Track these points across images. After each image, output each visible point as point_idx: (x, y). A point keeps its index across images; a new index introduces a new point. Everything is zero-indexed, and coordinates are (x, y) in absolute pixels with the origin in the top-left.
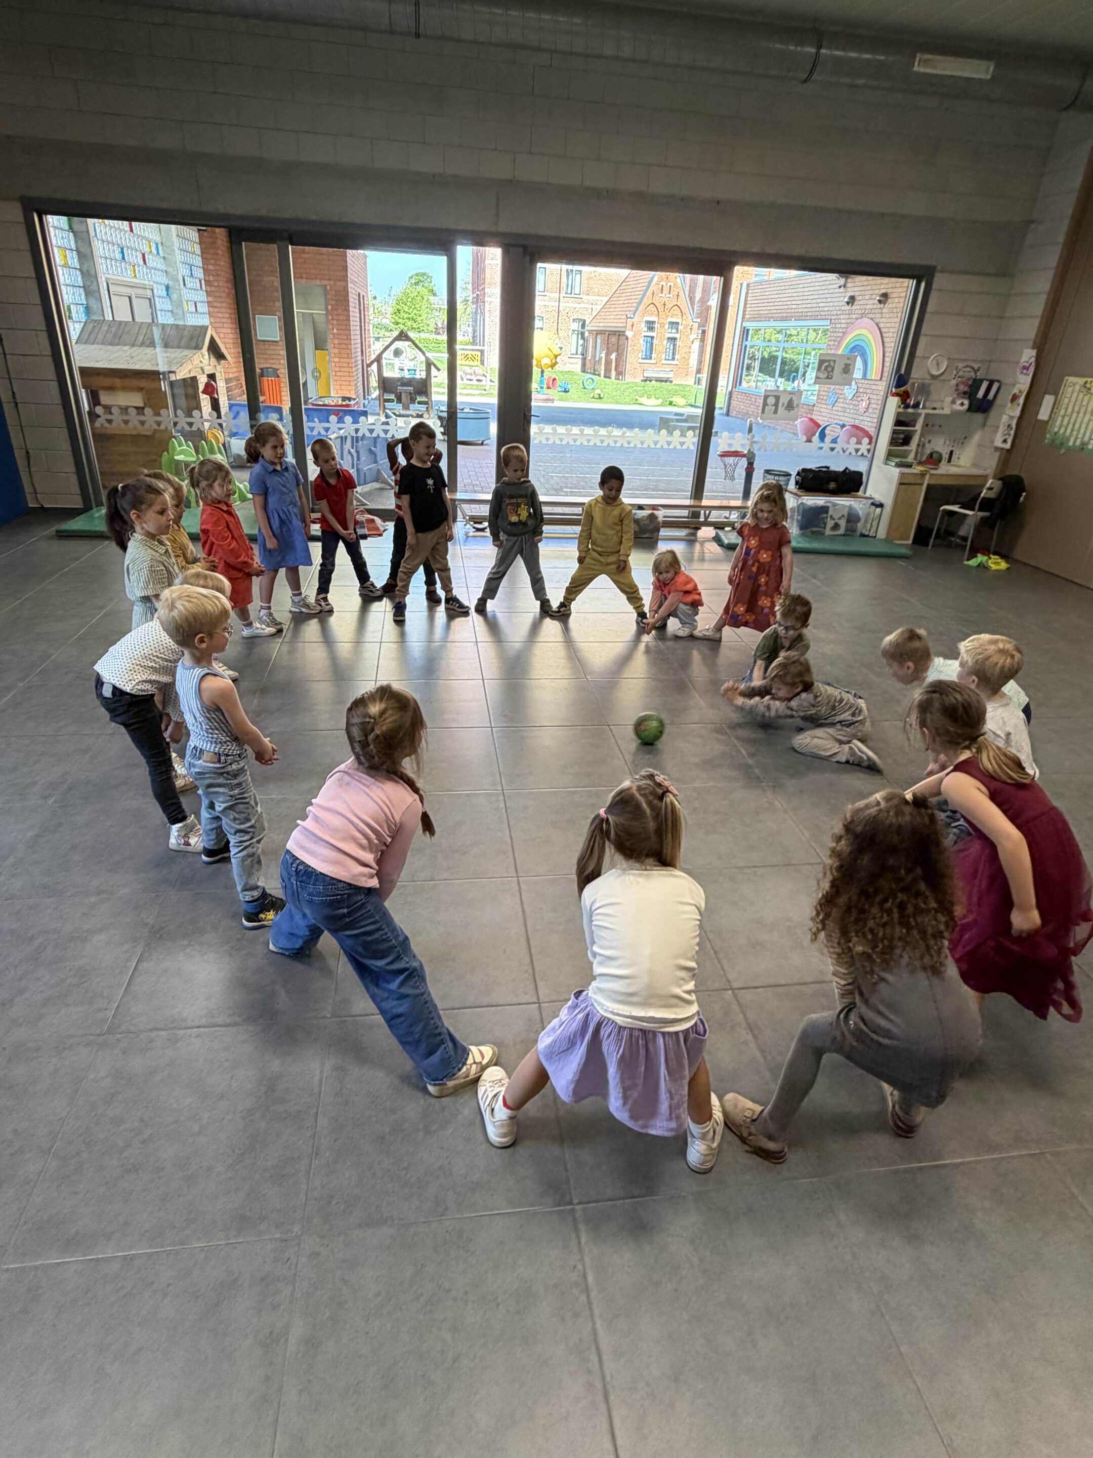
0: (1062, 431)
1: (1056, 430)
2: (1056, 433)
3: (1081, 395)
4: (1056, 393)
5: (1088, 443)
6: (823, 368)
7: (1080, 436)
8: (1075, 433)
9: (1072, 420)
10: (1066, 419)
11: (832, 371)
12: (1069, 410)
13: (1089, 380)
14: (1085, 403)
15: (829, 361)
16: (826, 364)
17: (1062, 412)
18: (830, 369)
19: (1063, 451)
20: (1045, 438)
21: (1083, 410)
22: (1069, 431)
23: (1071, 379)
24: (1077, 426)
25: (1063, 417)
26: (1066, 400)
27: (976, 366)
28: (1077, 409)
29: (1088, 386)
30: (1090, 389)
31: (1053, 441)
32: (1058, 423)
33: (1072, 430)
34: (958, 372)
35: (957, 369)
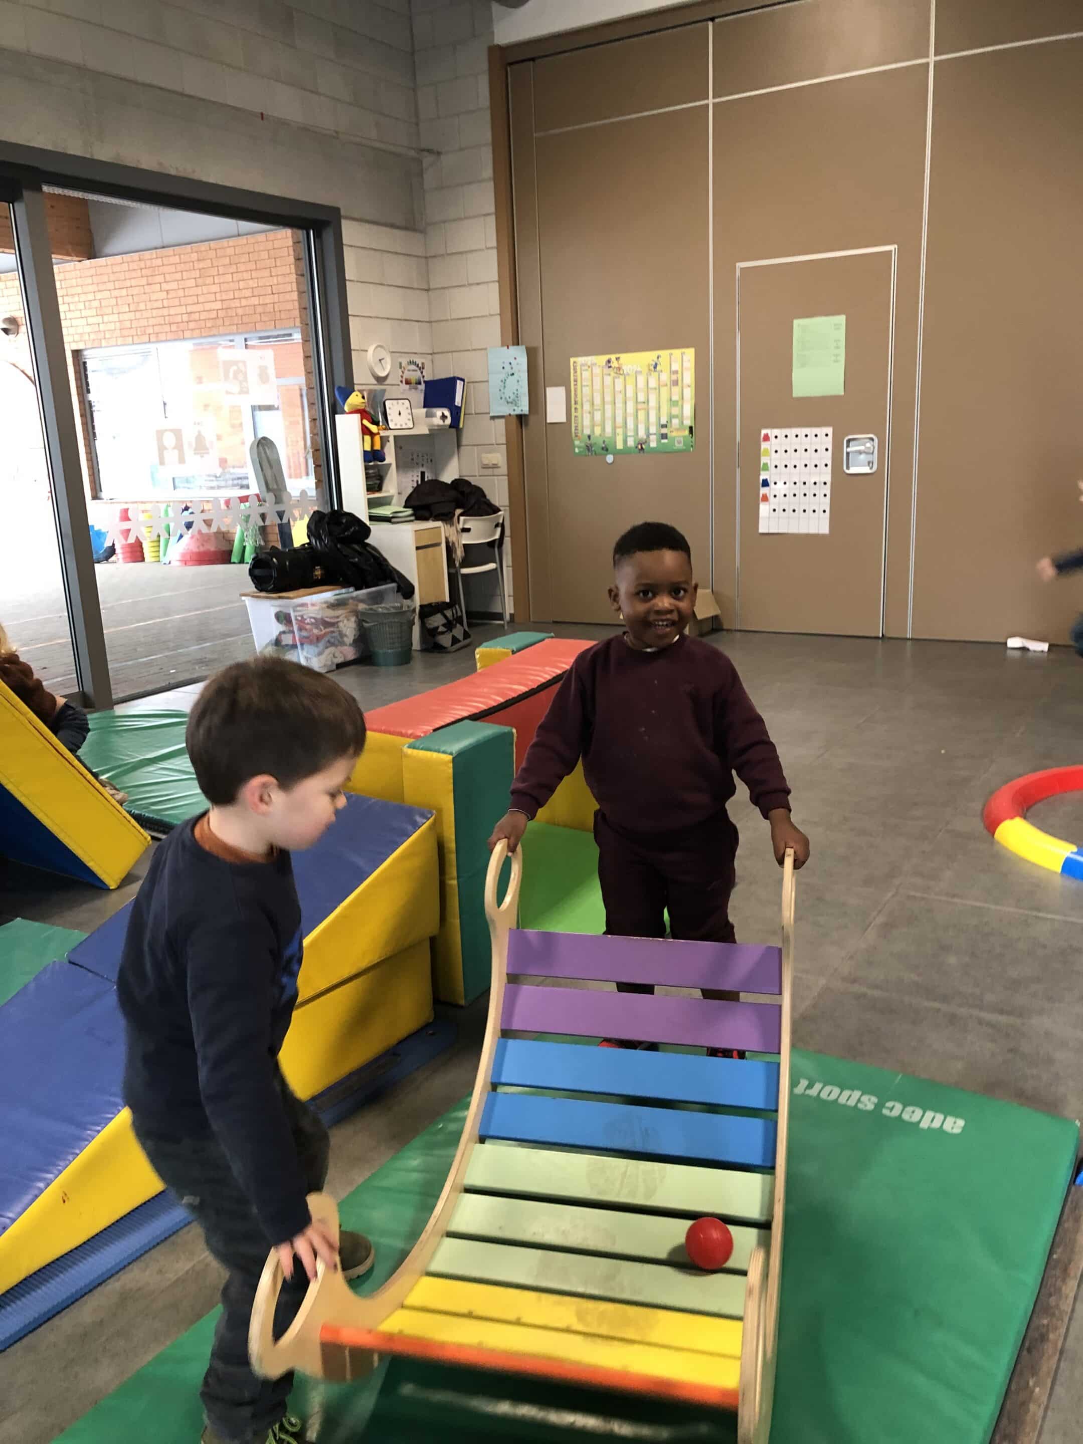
0: (598, 431)
1: (587, 432)
2: (589, 437)
3: (608, 380)
4: (564, 381)
5: (646, 442)
7: (630, 433)
8: (620, 431)
9: (609, 414)
10: (598, 416)
12: (598, 401)
13: (613, 357)
14: (619, 386)
17: (587, 407)
18: (241, 377)
19: (610, 458)
20: (574, 446)
21: (619, 399)
22: (609, 429)
23: (581, 360)
24: (619, 420)
25: (591, 413)
26: (587, 391)
27: (419, 361)
28: (608, 398)
29: (614, 364)
30: (619, 368)
31: (588, 448)
32: (587, 422)
33: (614, 428)
34: (403, 372)
35: (401, 367)
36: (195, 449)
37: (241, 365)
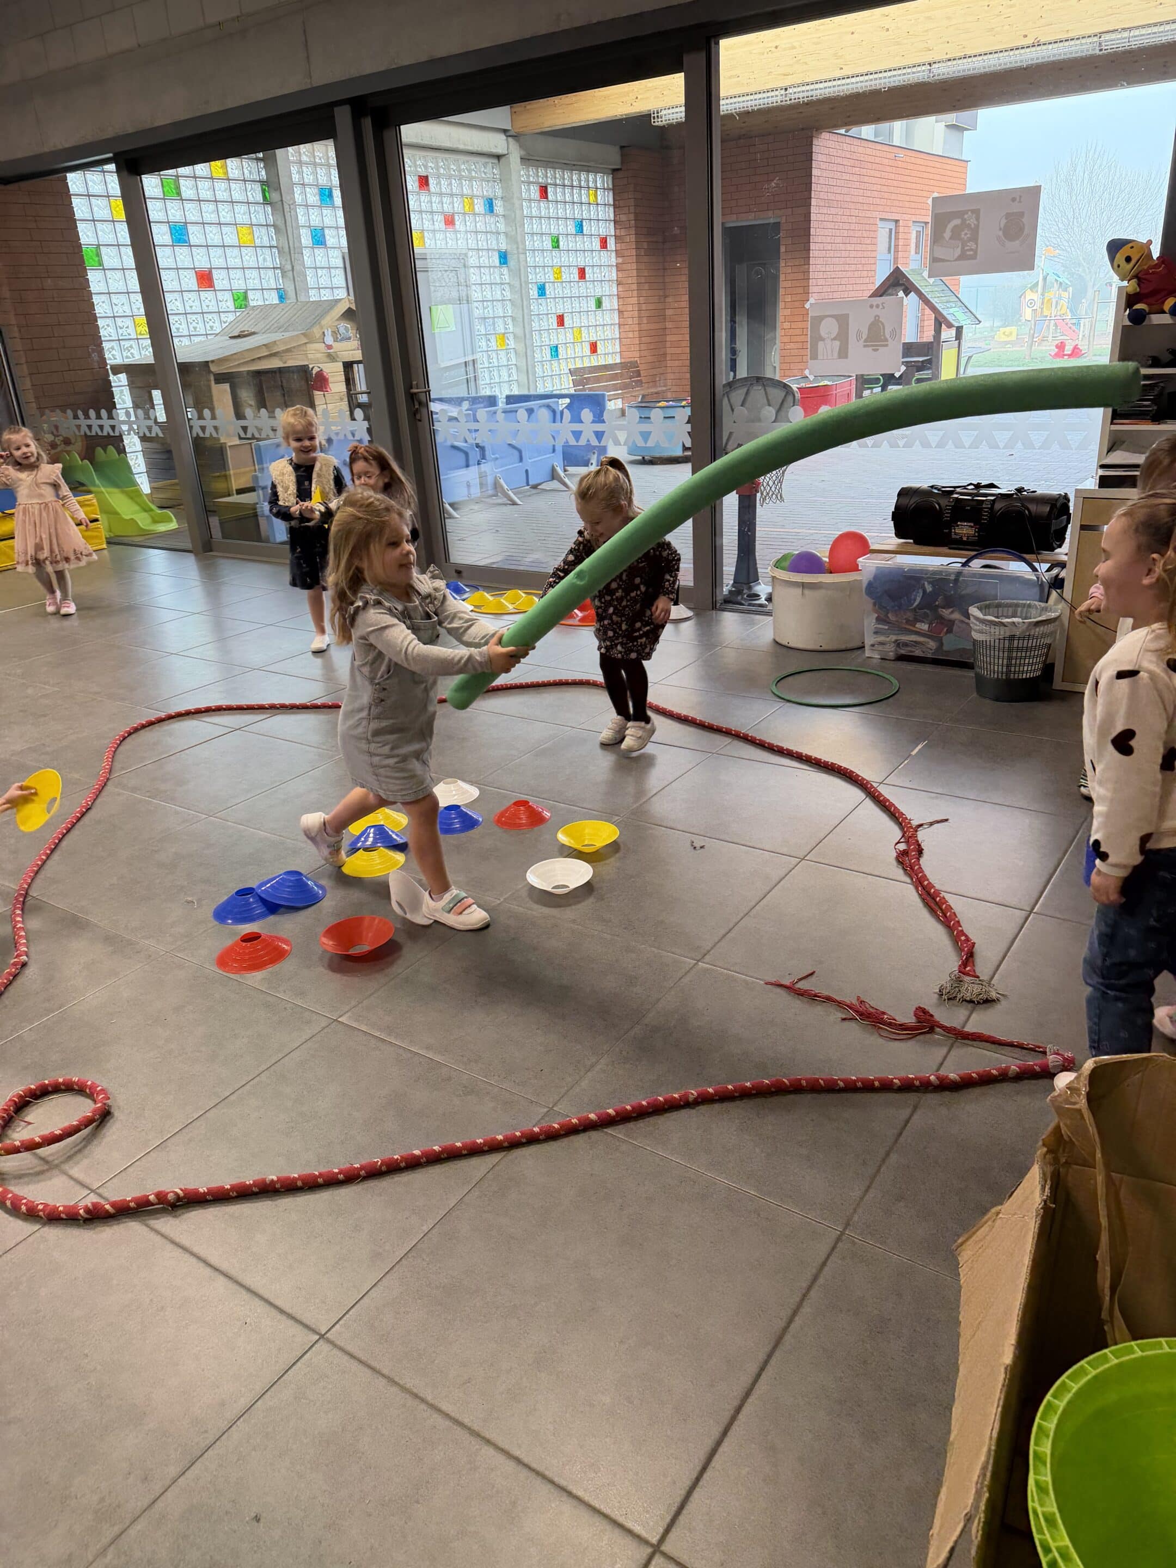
6: (947, 234)
11: (975, 238)
15: (960, 214)
16: (957, 222)
18: (966, 234)
37: (968, 216)
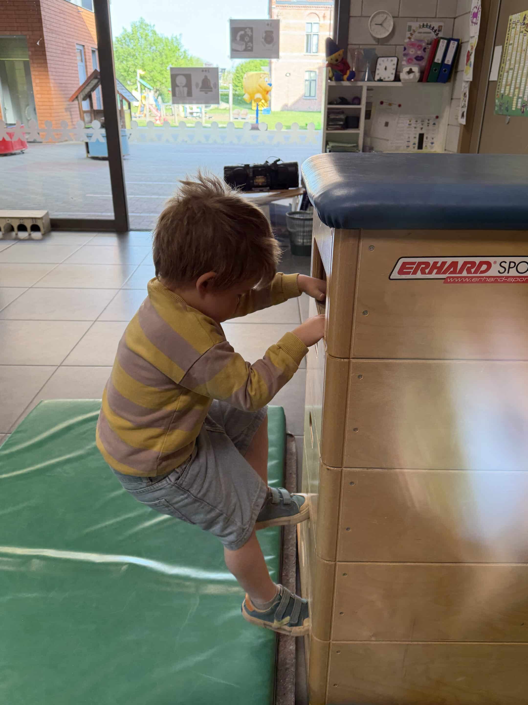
0: (507, 91)
1: (502, 92)
2: (503, 96)
3: (521, 38)
5: (526, 105)
6: (238, 38)
7: (521, 95)
8: (517, 92)
9: (515, 73)
11: (251, 41)
12: (513, 61)
15: (243, 29)
16: (242, 32)
17: (508, 65)
18: (247, 39)
19: (507, 119)
20: (496, 105)
21: (523, 57)
22: (512, 90)
23: (513, 17)
24: (519, 80)
25: (508, 73)
26: (511, 48)
27: (436, 25)
29: (526, 20)
30: (527, 25)
31: (502, 107)
32: (504, 81)
33: (515, 88)
34: (411, 34)
35: (409, 30)
36: (202, 88)
37: (247, 30)
